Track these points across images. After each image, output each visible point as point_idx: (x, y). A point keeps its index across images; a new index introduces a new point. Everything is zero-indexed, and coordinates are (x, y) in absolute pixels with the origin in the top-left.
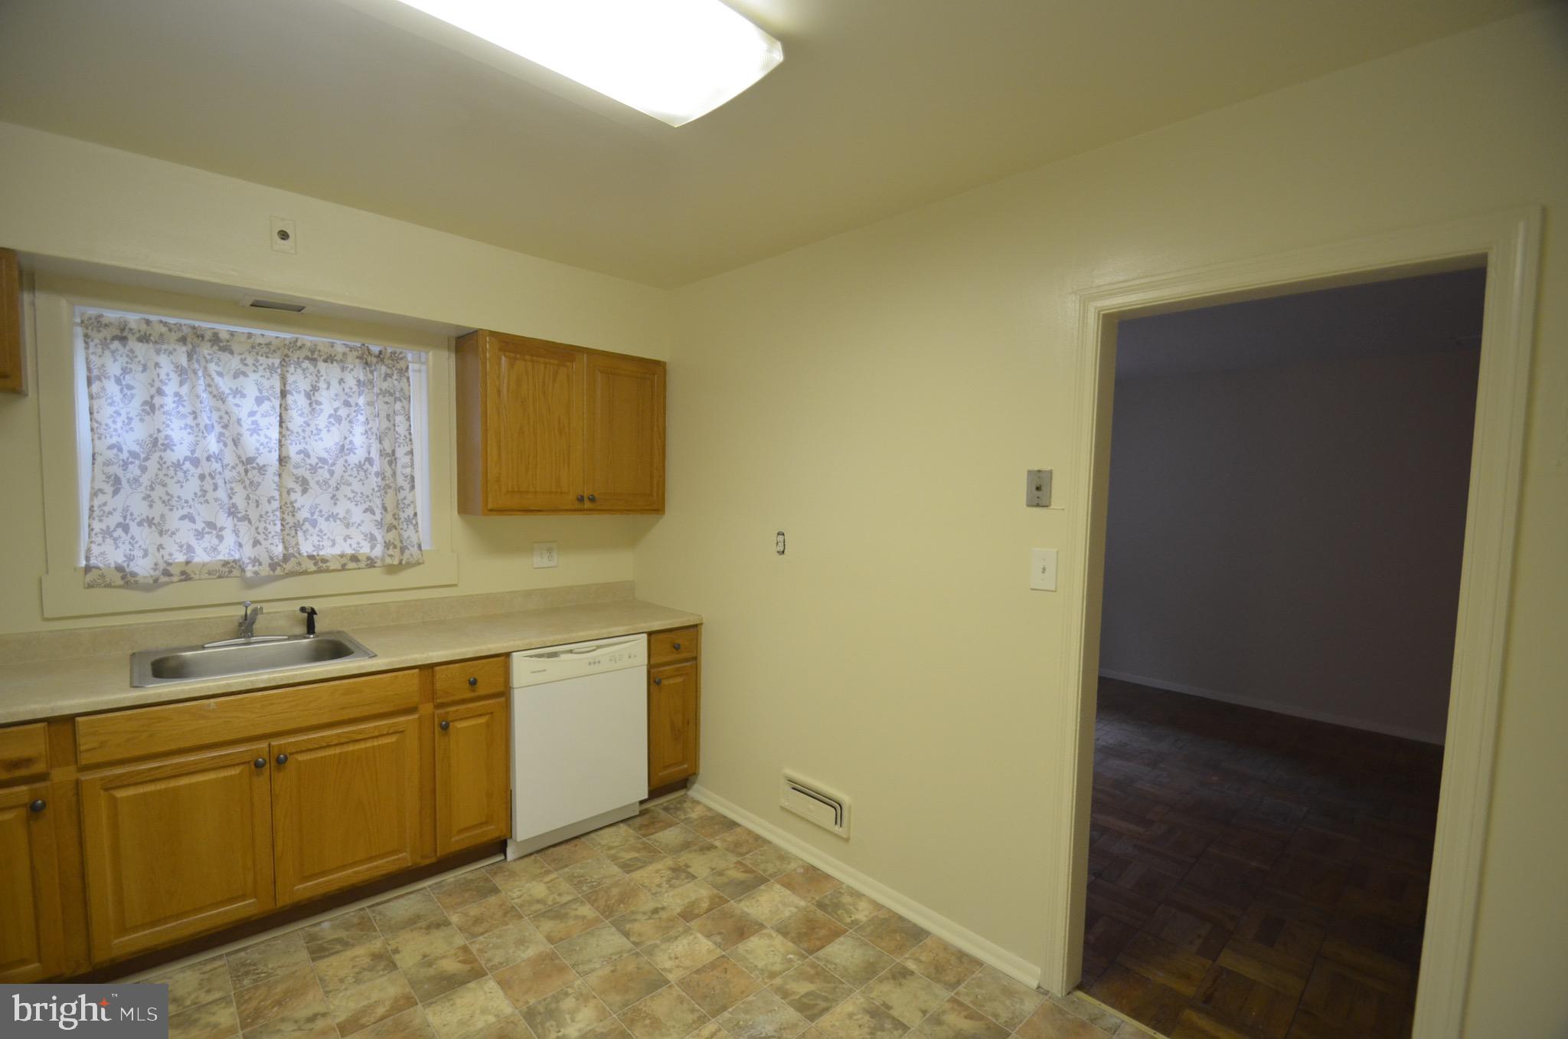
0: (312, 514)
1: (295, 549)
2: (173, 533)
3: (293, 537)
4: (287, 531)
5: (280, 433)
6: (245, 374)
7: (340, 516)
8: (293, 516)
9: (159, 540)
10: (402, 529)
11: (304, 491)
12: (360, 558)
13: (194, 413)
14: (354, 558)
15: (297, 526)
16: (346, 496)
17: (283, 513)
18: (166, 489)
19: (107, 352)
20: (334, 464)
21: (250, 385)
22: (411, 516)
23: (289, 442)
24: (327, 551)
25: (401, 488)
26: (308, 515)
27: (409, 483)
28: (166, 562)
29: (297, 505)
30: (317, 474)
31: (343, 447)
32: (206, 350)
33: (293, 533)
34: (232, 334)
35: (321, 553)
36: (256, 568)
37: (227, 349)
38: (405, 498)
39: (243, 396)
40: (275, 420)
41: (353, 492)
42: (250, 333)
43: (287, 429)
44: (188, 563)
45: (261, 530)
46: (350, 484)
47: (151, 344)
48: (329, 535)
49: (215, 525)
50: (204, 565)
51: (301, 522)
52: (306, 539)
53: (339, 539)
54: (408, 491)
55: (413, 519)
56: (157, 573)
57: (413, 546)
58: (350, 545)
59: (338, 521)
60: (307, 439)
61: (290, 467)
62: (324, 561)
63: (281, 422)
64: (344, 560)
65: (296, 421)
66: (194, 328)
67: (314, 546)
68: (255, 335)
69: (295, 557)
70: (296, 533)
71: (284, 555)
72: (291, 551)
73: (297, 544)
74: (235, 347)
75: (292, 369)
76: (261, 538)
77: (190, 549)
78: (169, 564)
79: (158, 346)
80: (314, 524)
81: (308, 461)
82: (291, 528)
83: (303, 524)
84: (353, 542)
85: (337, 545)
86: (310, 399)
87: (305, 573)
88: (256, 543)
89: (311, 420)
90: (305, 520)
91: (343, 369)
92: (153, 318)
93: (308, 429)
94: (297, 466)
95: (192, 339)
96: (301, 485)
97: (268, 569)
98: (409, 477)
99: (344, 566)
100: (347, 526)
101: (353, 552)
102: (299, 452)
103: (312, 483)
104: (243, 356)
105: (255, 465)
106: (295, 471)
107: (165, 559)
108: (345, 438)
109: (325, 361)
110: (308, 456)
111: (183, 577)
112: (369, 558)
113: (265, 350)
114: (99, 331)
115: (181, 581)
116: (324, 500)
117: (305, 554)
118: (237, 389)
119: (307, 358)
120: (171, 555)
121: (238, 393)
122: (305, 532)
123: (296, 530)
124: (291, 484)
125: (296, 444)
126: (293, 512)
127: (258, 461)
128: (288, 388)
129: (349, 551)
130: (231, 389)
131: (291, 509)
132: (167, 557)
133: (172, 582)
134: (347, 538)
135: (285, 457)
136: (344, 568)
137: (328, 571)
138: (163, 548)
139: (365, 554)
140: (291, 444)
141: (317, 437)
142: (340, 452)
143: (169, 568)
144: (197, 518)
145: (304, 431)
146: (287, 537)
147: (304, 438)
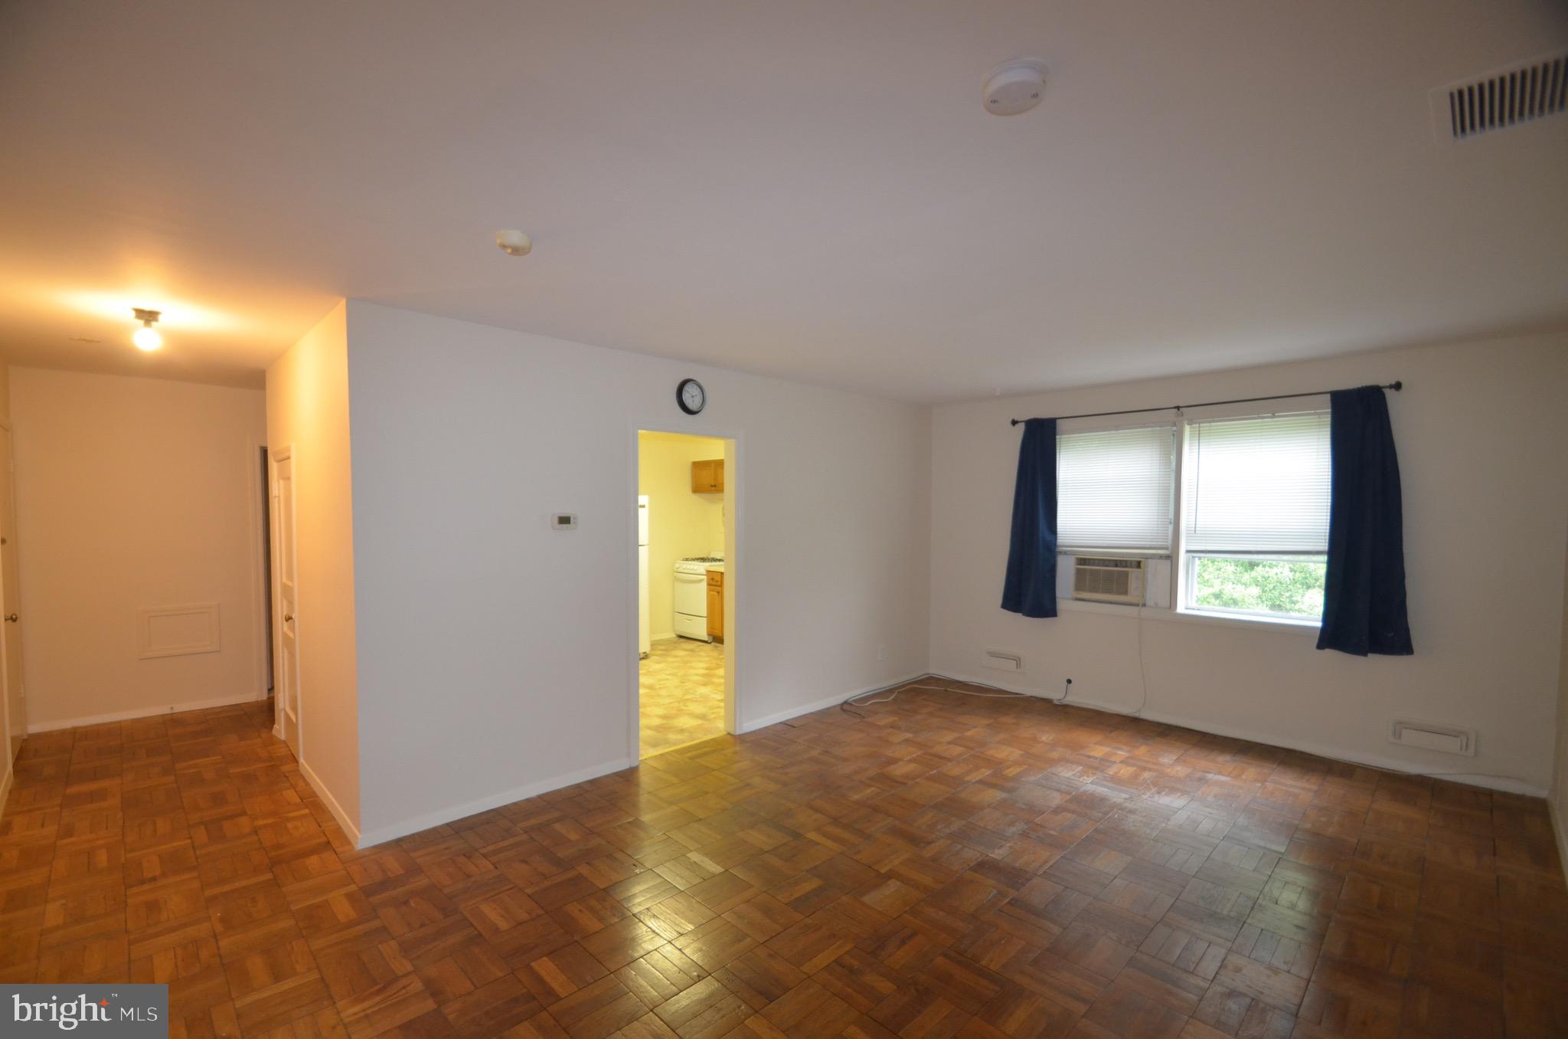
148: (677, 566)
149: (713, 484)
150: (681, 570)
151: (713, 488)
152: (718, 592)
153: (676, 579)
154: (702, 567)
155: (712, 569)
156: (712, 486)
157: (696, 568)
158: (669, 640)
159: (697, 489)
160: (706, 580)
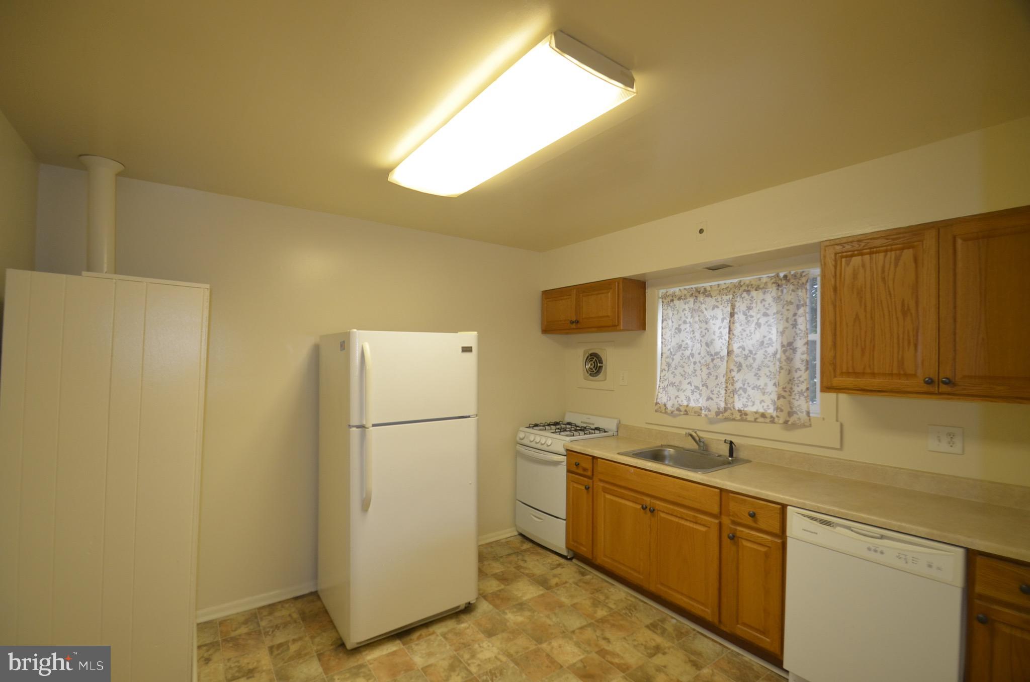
0: (744, 385)
1: (732, 405)
2: (684, 391)
3: (732, 398)
4: (728, 394)
5: (729, 337)
6: (717, 307)
7: (761, 387)
8: (733, 385)
9: (677, 394)
10: (794, 399)
11: (739, 371)
12: (767, 415)
13: (693, 331)
14: (763, 415)
15: (734, 392)
16: (765, 374)
17: (727, 383)
18: (683, 369)
19: (669, 308)
20: (755, 354)
21: (718, 313)
22: (804, 390)
23: (733, 342)
24: (751, 409)
25: (799, 369)
26: (741, 385)
27: (804, 366)
28: (679, 404)
29: (735, 379)
30: (748, 360)
31: (762, 342)
32: (701, 298)
33: (732, 395)
34: (711, 287)
35: (746, 409)
36: (706, 413)
37: (710, 296)
38: (800, 377)
39: (717, 319)
40: (727, 330)
41: (770, 372)
42: (718, 284)
43: (733, 334)
44: (687, 406)
45: (715, 392)
46: (768, 367)
47: (682, 300)
48: (752, 399)
49: (699, 388)
50: (693, 408)
51: (737, 389)
52: (740, 400)
53: (757, 402)
54: (803, 371)
55: (805, 392)
56: (673, 409)
57: (802, 412)
58: (763, 407)
59: (759, 390)
60: (744, 339)
61: (733, 356)
62: (746, 414)
63: (730, 330)
64: (757, 416)
65: (737, 329)
66: (696, 289)
67: (743, 405)
68: (721, 284)
69: (731, 410)
70: (734, 396)
71: (725, 408)
72: (729, 406)
73: (733, 402)
74: (713, 294)
75: (738, 299)
76: (714, 397)
77: (689, 399)
78: (681, 406)
79: (685, 301)
80: (745, 391)
81: (744, 353)
82: (731, 390)
83: (738, 391)
84: (765, 405)
85: (755, 405)
86: (746, 315)
87: (734, 420)
88: (709, 398)
89: (746, 328)
90: (740, 388)
91: (764, 293)
92: (681, 288)
93: (744, 334)
94: (737, 356)
95: (696, 294)
96: (738, 367)
97: (714, 414)
98: (805, 361)
99: (756, 419)
100: (764, 394)
101: (763, 411)
102: (739, 348)
103: (744, 366)
104: (716, 298)
105: (719, 356)
106: (736, 359)
107: (679, 402)
108: (765, 337)
109: (756, 290)
110: (744, 349)
111: (685, 413)
112: (772, 417)
113: (725, 291)
114: (666, 299)
115: (684, 414)
116: (750, 377)
117: (737, 409)
118: (713, 316)
119: (744, 291)
120: (682, 401)
121: (714, 317)
122: (739, 395)
123: (734, 394)
124: (732, 367)
125: (737, 343)
126: (733, 383)
127: (721, 354)
128: (736, 310)
129: (761, 410)
130: (711, 316)
131: (732, 381)
132: (680, 402)
133: (681, 415)
134: (762, 401)
135: (731, 351)
136: (755, 420)
137: (746, 420)
138: (679, 398)
139: (770, 413)
140: (734, 343)
141: (749, 338)
142: (760, 346)
143: (680, 407)
144: (692, 384)
145: (742, 335)
146: (727, 397)
147: (742, 339)
148: (521, 435)
149: (574, 319)
150: (525, 442)
151: (574, 326)
152: (587, 488)
153: (518, 454)
154: (559, 442)
155: (577, 448)
156: (572, 322)
157: (549, 442)
158: (507, 543)
159: (549, 328)
160: (565, 463)
